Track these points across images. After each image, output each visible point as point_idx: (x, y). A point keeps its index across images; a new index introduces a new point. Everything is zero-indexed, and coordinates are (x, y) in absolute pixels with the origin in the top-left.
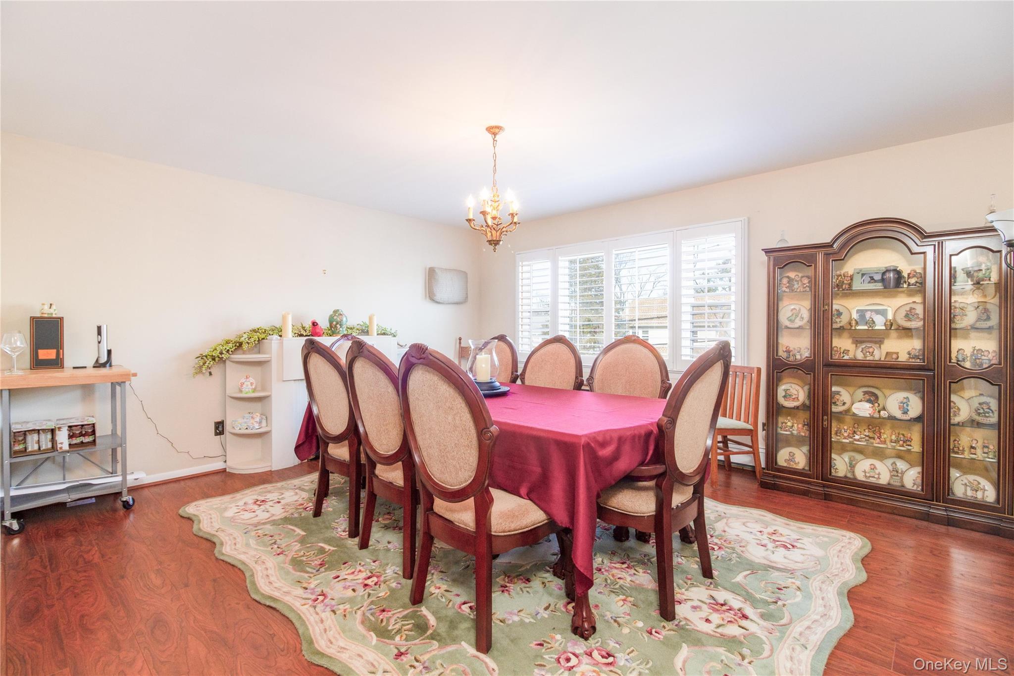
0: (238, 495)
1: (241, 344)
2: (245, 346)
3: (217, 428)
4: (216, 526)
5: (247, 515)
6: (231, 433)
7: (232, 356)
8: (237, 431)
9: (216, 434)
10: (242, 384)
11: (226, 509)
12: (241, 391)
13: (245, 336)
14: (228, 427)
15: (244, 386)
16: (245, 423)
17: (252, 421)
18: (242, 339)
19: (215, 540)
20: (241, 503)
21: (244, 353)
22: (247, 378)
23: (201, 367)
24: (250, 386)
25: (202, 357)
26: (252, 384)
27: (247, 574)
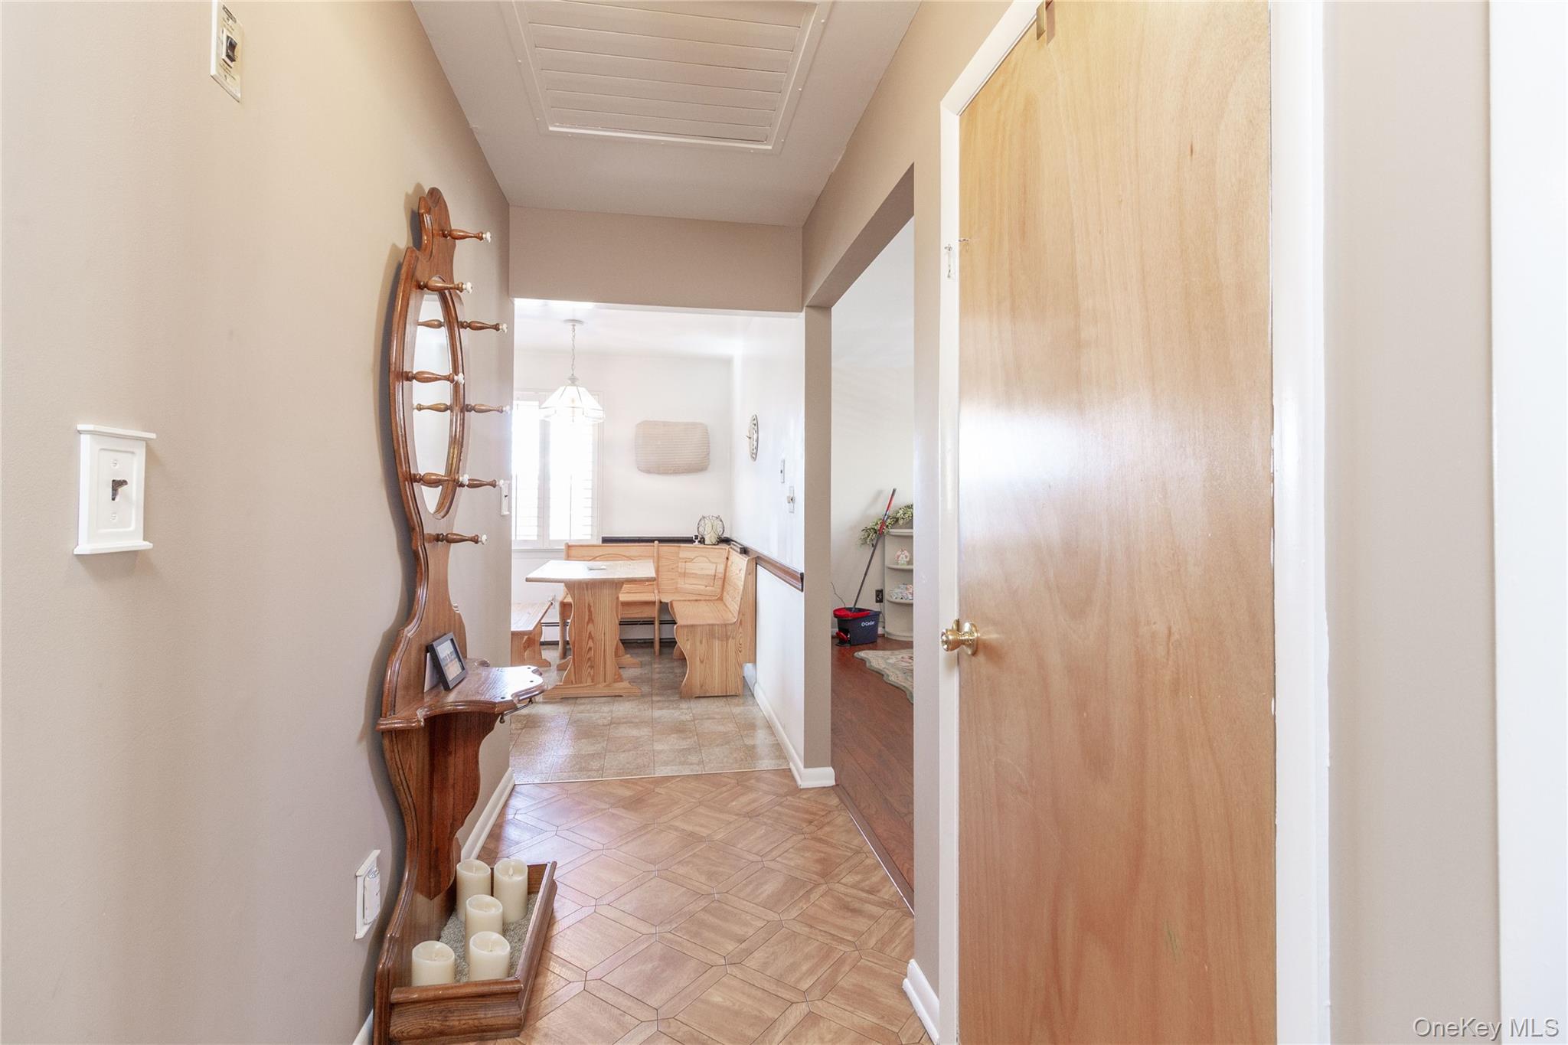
0: (896, 652)
1: (897, 520)
2: (901, 522)
3: (877, 596)
4: (884, 666)
5: (904, 664)
6: (891, 602)
7: (891, 530)
8: (894, 599)
9: (877, 601)
10: (899, 556)
11: (888, 658)
12: (898, 564)
13: (901, 512)
14: (886, 596)
15: (900, 558)
16: (901, 593)
17: (907, 592)
18: (899, 515)
19: (883, 673)
20: (900, 657)
21: (901, 528)
22: (903, 551)
23: (866, 539)
24: (905, 559)
25: (866, 530)
26: (906, 557)
27: (907, 692)
